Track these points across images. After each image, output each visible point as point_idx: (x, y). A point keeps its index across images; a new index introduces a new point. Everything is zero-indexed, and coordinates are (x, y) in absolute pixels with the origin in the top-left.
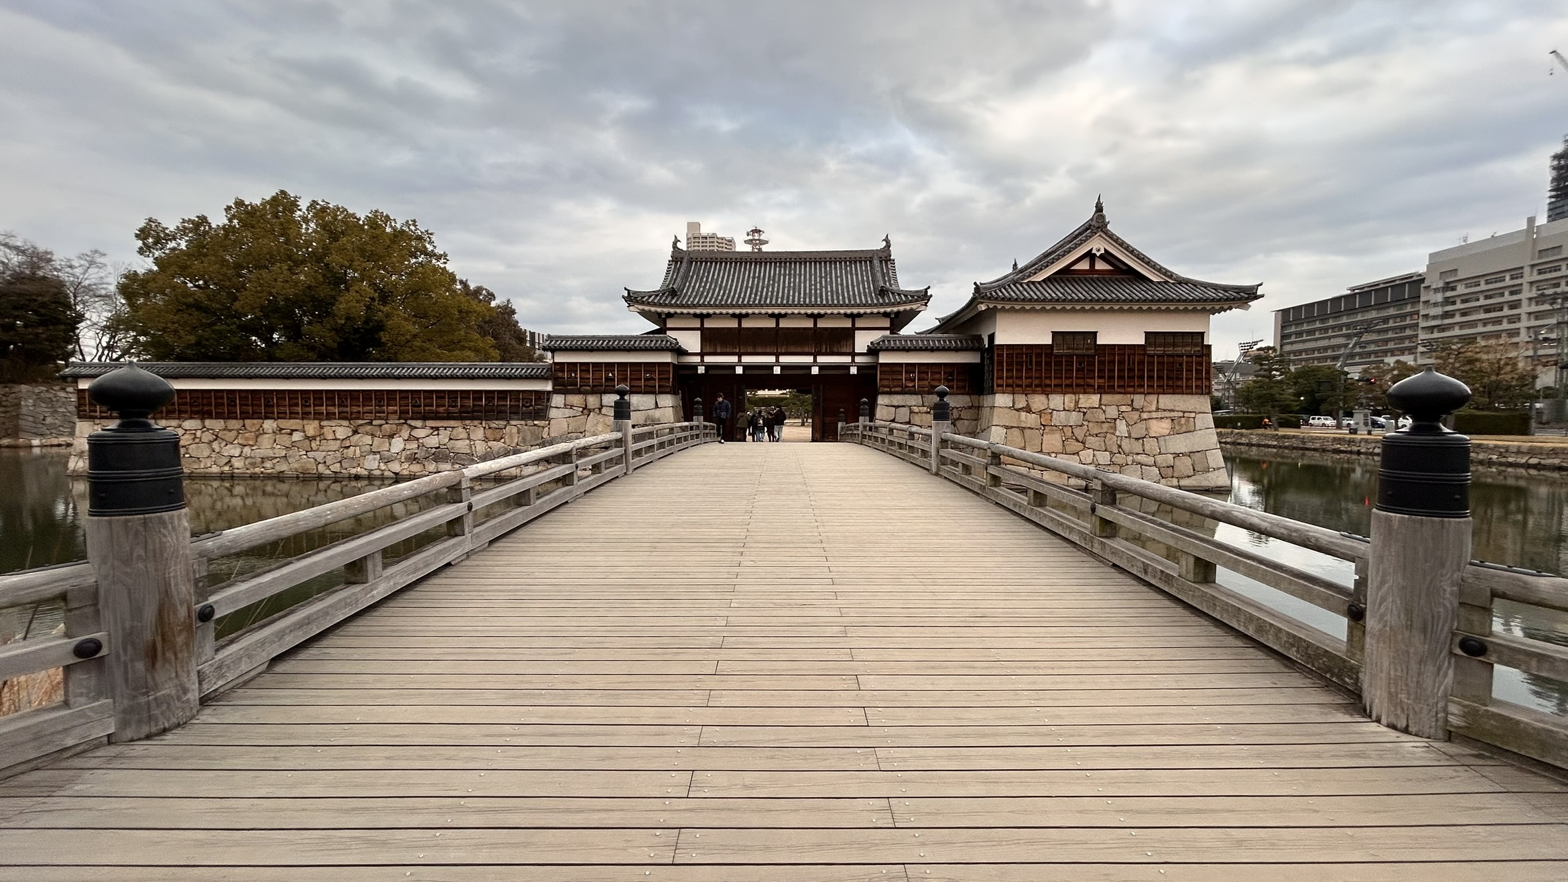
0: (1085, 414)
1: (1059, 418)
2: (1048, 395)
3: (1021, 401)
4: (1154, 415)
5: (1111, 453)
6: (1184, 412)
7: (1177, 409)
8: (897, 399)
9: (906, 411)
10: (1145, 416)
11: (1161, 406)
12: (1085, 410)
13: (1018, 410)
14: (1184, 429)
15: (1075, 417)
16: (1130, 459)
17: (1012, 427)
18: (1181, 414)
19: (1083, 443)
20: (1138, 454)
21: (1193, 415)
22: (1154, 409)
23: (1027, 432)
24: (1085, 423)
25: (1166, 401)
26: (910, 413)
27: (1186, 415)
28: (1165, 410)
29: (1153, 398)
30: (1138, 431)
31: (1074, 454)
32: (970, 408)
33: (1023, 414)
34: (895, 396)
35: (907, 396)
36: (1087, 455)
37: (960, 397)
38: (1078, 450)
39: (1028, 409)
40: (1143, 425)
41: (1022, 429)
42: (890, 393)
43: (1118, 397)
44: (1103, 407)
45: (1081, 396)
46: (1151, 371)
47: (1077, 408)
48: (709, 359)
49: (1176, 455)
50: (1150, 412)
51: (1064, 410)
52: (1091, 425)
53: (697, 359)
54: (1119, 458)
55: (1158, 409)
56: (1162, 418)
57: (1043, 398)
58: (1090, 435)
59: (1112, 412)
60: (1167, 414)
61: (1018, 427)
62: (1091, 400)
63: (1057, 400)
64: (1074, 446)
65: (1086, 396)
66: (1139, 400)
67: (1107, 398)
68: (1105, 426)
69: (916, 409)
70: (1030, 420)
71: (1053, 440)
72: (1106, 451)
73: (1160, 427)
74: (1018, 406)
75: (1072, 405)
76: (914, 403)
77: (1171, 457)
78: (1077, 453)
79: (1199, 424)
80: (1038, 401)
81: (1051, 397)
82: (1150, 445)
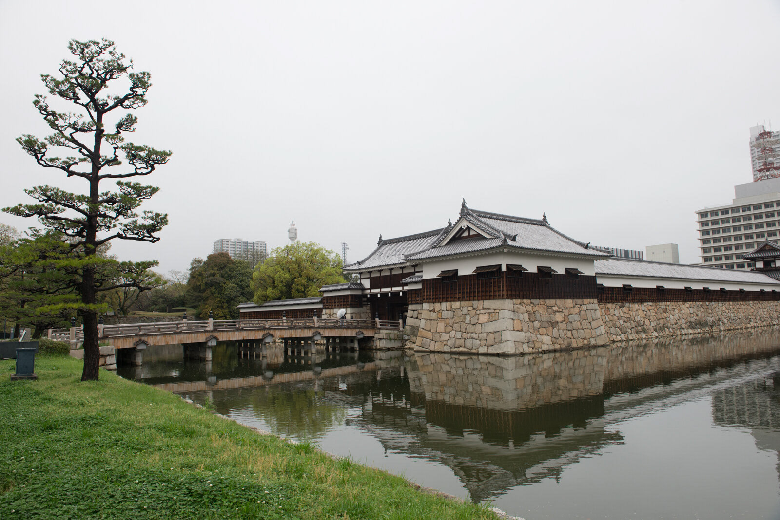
0: (454, 312)
1: (445, 314)
2: (441, 303)
3: (432, 306)
4: (482, 312)
5: (463, 332)
6: (495, 309)
7: (492, 308)
8: (414, 307)
9: (416, 312)
10: (478, 312)
11: (485, 307)
12: (454, 310)
13: (430, 311)
14: (493, 319)
15: (450, 314)
16: (469, 335)
17: (428, 320)
18: (493, 311)
19: (452, 327)
20: (473, 333)
21: (498, 311)
22: (481, 308)
23: (433, 321)
24: (454, 317)
25: (487, 303)
27: (496, 311)
28: (486, 309)
29: (481, 302)
30: (474, 321)
31: (447, 333)
33: (432, 313)
34: (413, 305)
35: (417, 305)
36: (452, 333)
38: (449, 330)
39: (433, 311)
40: (476, 317)
41: (431, 320)
43: (467, 303)
44: (461, 308)
45: (453, 303)
46: (478, 288)
47: (452, 309)
49: (488, 333)
50: (480, 310)
51: (447, 310)
52: (456, 317)
54: (465, 336)
55: (483, 308)
56: (485, 313)
57: (439, 304)
58: (456, 323)
59: (465, 311)
60: (487, 311)
61: (430, 320)
62: (456, 305)
63: (445, 305)
64: (449, 328)
65: (455, 303)
66: (475, 303)
67: (463, 303)
68: (462, 318)
70: (434, 315)
71: (441, 326)
72: (460, 331)
73: (483, 318)
74: (431, 309)
75: (450, 308)
76: (419, 309)
77: (485, 334)
78: (449, 332)
79: (500, 316)
80: (437, 306)
81: (442, 304)
82: (478, 327)
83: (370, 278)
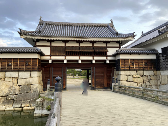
8: (128, 72)
9: (131, 77)
26: (133, 77)
32: (154, 75)
34: (127, 71)
35: (131, 71)
37: (150, 71)
42: (125, 70)
48: (53, 58)
53: (48, 58)
69: (135, 76)
76: (134, 74)
83: (51, 46)
